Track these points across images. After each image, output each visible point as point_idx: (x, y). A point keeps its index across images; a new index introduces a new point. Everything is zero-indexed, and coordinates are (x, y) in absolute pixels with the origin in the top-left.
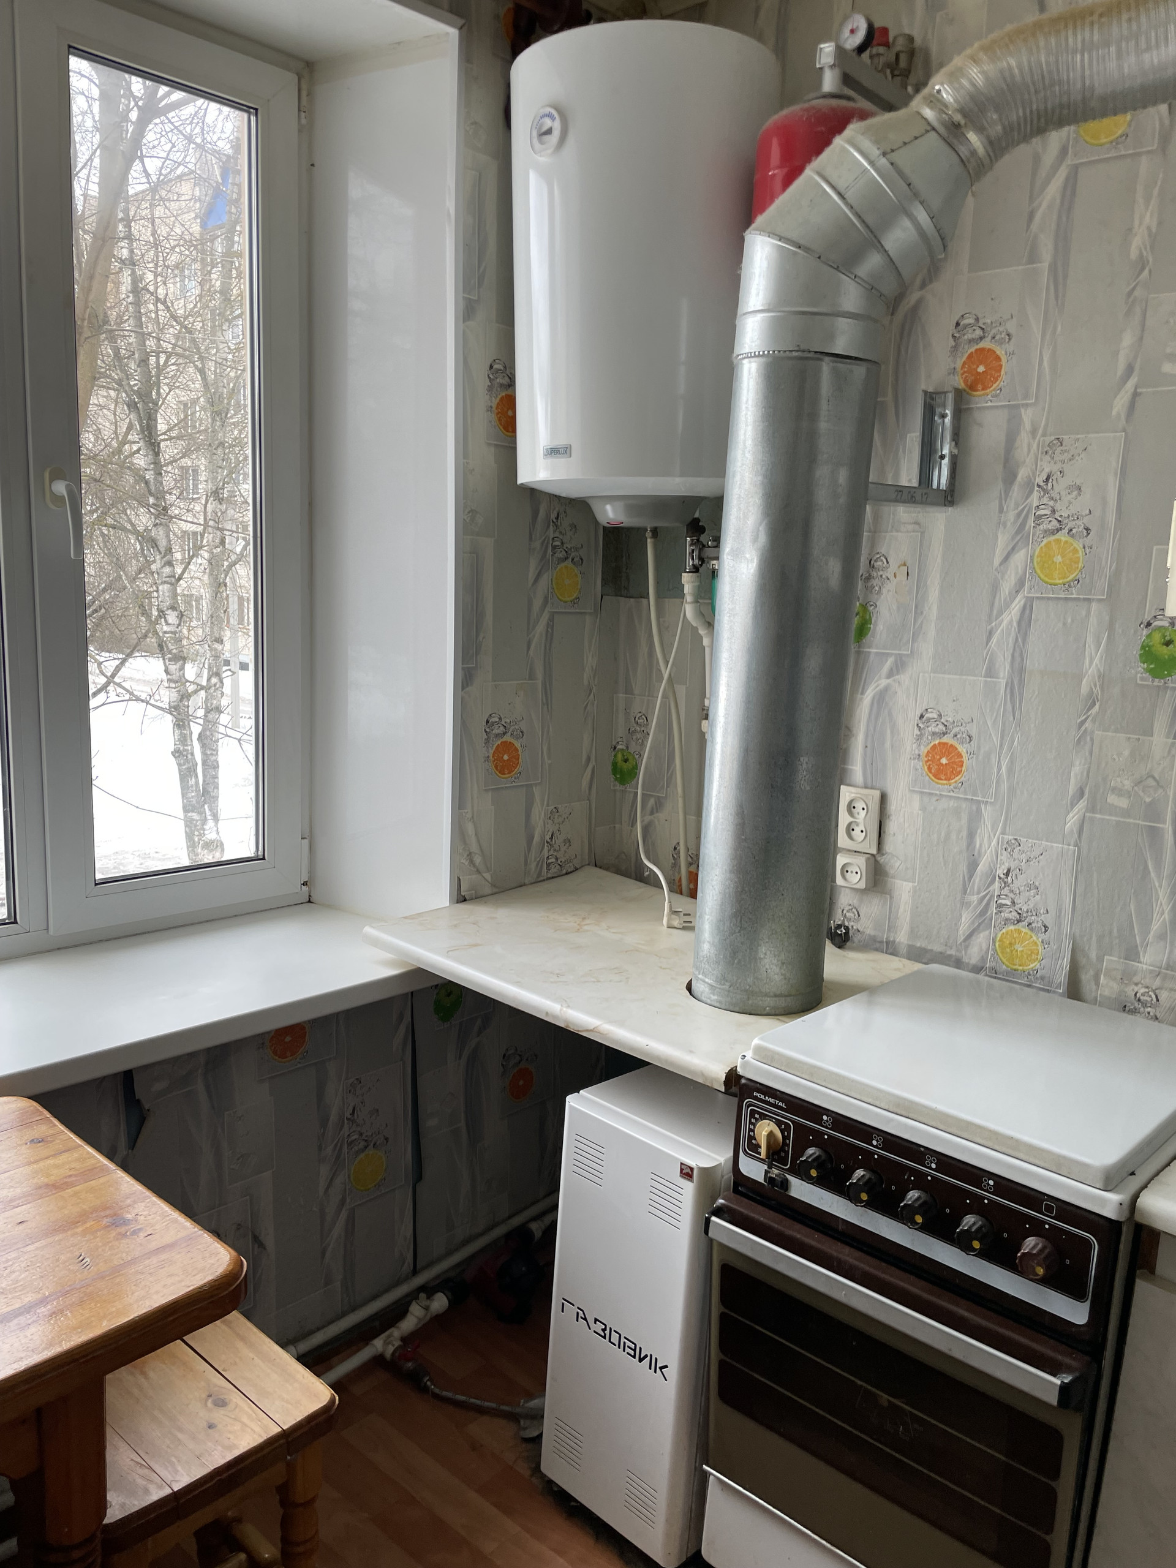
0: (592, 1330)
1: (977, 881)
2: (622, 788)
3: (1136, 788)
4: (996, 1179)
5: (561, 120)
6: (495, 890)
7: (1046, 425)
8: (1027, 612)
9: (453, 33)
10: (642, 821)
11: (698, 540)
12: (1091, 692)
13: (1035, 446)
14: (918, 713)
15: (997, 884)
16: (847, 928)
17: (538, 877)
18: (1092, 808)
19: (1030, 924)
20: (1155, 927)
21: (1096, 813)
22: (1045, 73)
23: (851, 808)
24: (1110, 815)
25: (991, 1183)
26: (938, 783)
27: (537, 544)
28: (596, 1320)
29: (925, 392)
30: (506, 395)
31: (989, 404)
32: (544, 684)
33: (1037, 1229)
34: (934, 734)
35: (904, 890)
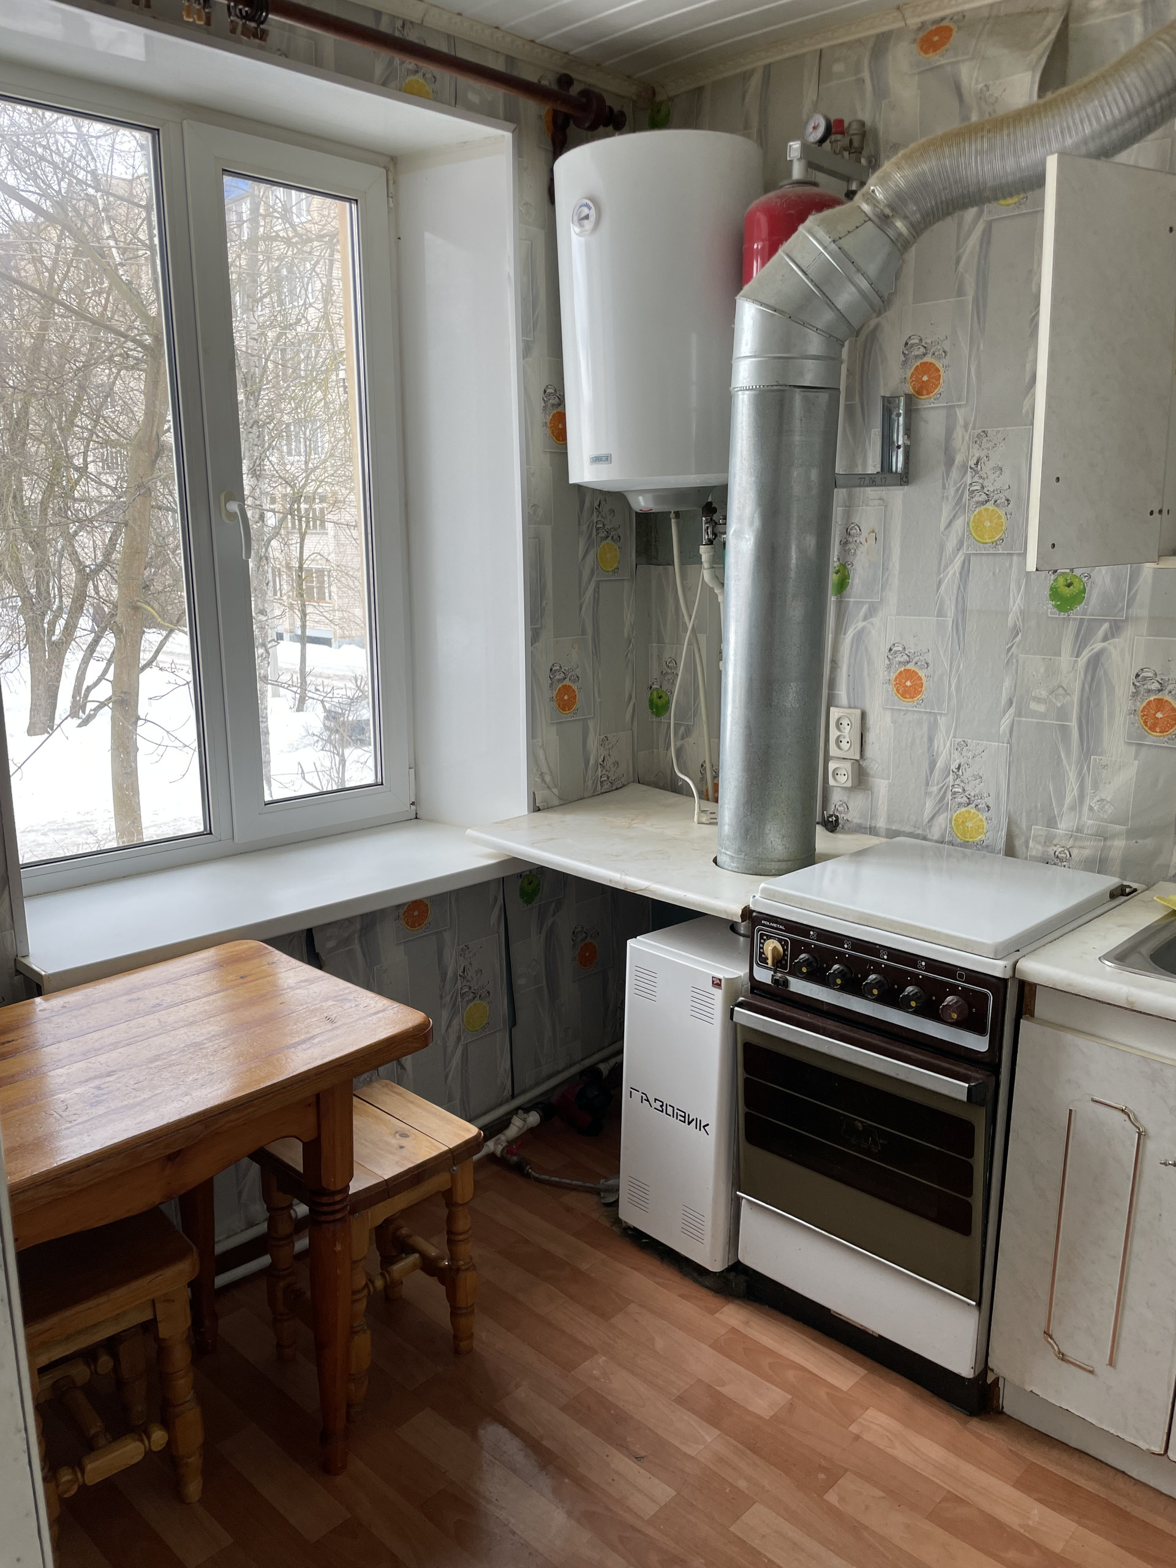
0: (653, 1107)
1: (937, 774)
2: (658, 719)
3: (1050, 696)
4: (926, 960)
5: (595, 208)
6: (562, 803)
7: (975, 420)
8: (966, 565)
9: (508, 135)
10: (675, 745)
11: (711, 519)
12: (1015, 624)
13: (967, 438)
14: (888, 648)
15: (951, 777)
16: (837, 817)
17: (594, 792)
18: (1019, 714)
19: (977, 806)
20: (1068, 801)
21: (1023, 717)
22: (950, 175)
23: (839, 724)
24: (1032, 718)
25: (923, 963)
26: (904, 701)
27: (584, 527)
28: (656, 1100)
29: (883, 397)
30: (557, 412)
31: (932, 405)
32: (593, 638)
33: (954, 990)
34: (900, 663)
35: (881, 786)
